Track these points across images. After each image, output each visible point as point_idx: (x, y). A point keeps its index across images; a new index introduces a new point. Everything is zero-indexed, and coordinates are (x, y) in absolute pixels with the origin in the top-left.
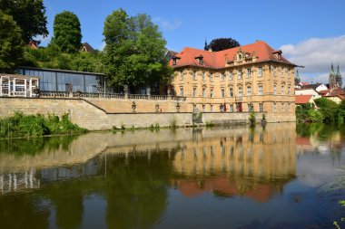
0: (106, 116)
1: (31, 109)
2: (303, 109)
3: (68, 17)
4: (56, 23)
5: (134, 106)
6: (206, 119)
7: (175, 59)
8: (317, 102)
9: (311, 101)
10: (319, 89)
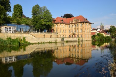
0: (36, 39)
1: (14, 37)
2: (93, 36)
3: (18, 6)
4: (14, 8)
5: (44, 36)
6: (65, 40)
7: (54, 21)
8: (97, 34)
9: (96, 34)
10: (98, 30)
